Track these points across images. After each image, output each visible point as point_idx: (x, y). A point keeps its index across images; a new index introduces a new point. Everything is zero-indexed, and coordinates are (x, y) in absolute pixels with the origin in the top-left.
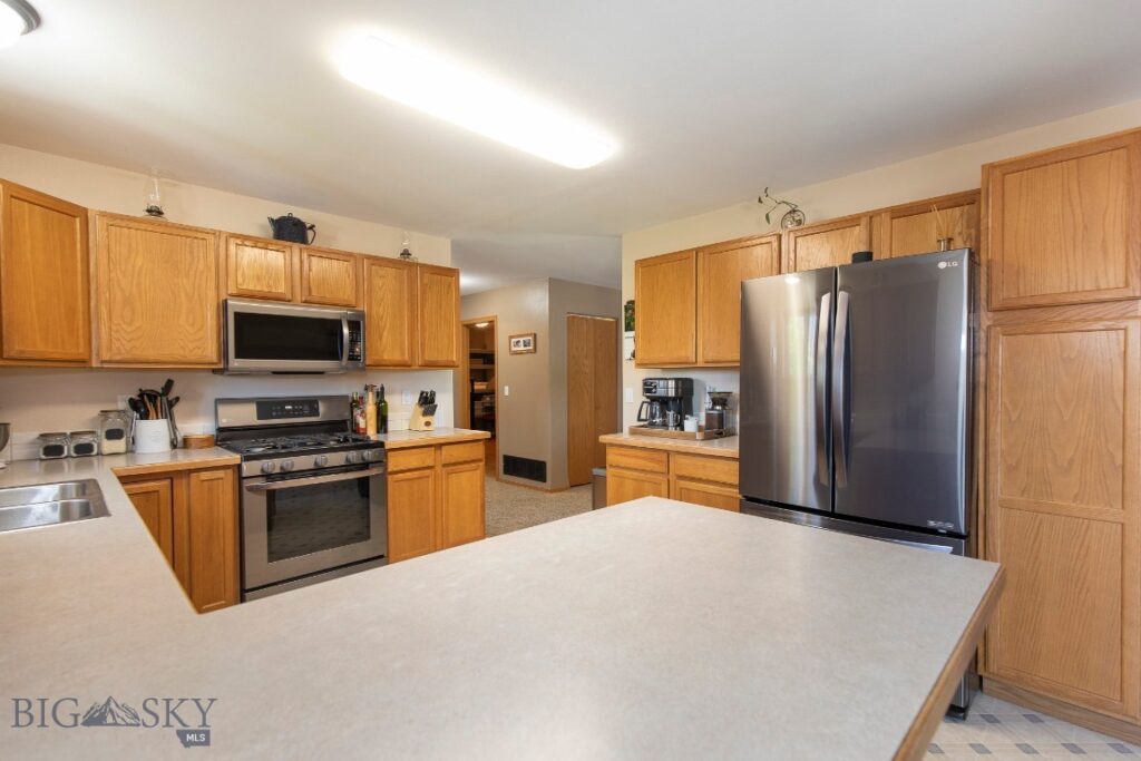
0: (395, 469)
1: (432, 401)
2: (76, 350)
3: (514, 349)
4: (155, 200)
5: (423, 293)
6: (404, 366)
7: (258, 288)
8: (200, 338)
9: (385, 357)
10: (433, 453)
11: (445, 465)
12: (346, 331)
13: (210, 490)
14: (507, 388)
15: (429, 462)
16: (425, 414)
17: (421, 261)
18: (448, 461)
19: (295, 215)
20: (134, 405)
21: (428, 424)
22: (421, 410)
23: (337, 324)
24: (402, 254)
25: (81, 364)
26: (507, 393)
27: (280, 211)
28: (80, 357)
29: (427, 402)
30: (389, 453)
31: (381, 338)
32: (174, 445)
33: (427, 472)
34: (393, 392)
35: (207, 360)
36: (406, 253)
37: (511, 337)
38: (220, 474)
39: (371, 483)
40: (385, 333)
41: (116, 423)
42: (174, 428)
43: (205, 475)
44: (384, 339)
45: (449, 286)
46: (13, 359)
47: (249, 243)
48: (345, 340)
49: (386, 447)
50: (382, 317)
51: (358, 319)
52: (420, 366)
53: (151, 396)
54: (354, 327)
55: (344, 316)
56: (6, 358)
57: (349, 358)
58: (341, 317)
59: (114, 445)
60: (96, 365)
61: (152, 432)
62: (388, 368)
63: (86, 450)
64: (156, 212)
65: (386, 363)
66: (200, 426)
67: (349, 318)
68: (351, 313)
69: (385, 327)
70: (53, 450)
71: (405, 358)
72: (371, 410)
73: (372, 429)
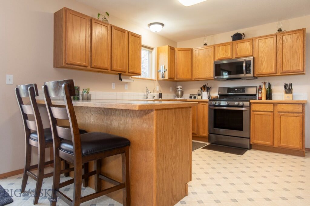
0: (255, 110)
1: (290, 88)
2: (189, 77)
6: (273, 75)
7: (223, 57)
8: (210, 72)
10: (272, 107)
11: (279, 112)
12: (244, 65)
13: (203, 107)
15: (270, 109)
16: (286, 94)
20: (201, 88)
21: (288, 97)
24: (278, 31)
25: (190, 80)
28: (189, 78)
30: (253, 104)
31: (262, 64)
32: (208, 98)
33: (270, 113)
35: (211, 77)
36: (280, 30)
38: (205, 104)
39: (244, 113)
40: (264, 63)
41: (199, 93)
42: (209, 94)
43: (202, 103)
44: (264, 65)
46: (178, 79)
47: (221, 45)
48: (244, 68)
49: (250, 102)
50: (263, 57)
51: (250, 60)
52: (281, 73)
53: (204, 86)
54: (248, 63)
55: (245, 60)
56: (177, 79)
57: (246, 73)
58: (243, 60)
59: (199, 97)
60: (193, 80)
61: (205, 96)
62: (266, 75)
63: (195, 98)
64: (206, 44)
65: (264, 73)
66: (215, 94)
67: (247, 60)
68: (248, 59)
69: (264, 61)
70: (191, 97)
71: (273, 71)
72: (264, 91)
73: (263, 98)
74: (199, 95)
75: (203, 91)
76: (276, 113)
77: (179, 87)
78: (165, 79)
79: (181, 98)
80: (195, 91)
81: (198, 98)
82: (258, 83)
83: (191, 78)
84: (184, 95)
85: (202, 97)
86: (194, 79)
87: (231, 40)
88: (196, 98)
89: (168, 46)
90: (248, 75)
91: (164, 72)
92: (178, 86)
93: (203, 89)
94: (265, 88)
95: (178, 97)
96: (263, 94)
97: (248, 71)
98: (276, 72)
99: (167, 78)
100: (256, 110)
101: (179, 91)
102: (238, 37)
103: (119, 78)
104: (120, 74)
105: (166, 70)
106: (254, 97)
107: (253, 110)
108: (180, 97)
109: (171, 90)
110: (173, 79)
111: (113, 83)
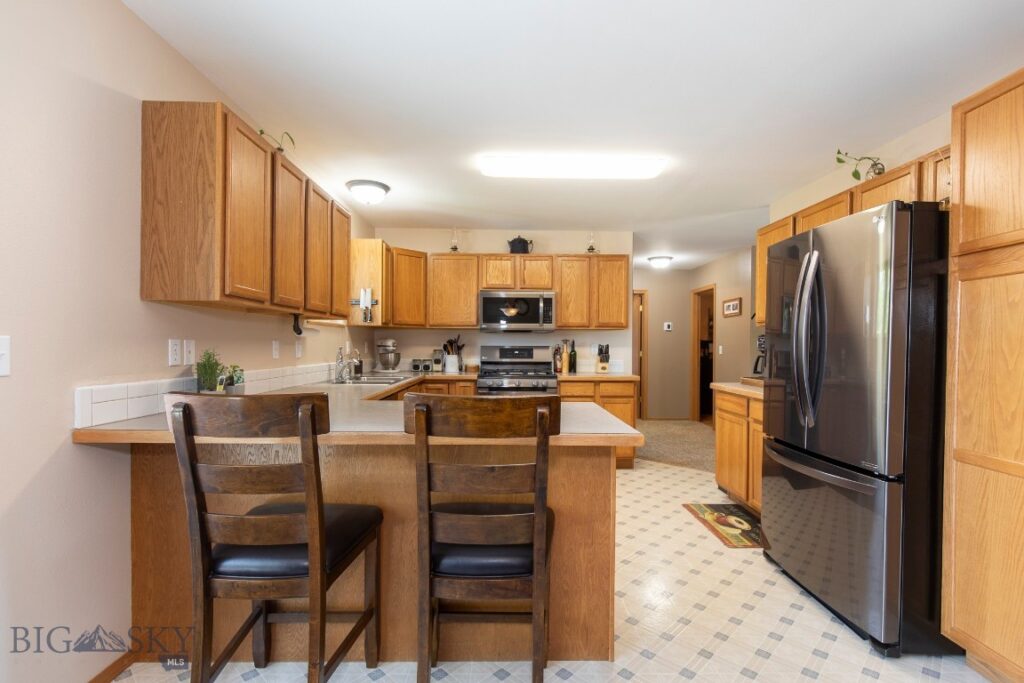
0: (565, 395)
1: (607, 352)
2: (420, 320)
3: (726, 313)
4: (455, 242)
5: (599, 275)
6: (584, 328)
7: (498, 282)
8: (467, 312)
9: (571, 321)
10: (592, 388)
11: (602, 397)
12: (541, 305)
13: (464, 392)
14: (721, 347)
15: (590, 392)
16: (601, 361)
17: (602, 253)
18: (606, 394)
19: (522, 237)
20: (445, 347)
21: (604, 368)
22: (599, 358)
23: (536, 301)
24: (589, 250)
25: (421, 326)
26: (721, 352)
27: (513, 235)
29: (604, 354)
30: (562, 384)
31: (567, 308)
32: (461, 369)
34: (583, 345)
35: (472, 324)
36: (591, 249)
37: (725, 302)
38: (468, 384)
40: (571, 305)
41: (438, 356)
42: (460, 360)
43: (462, 384)
44: (570, 308)
45: (620, 268)
46: (395, 324)
47: (493, 258)
48: (541, 311)
49: (559, 379)
50: (569, 295)
51: (551, 296)
52: (595, 326)
53: (451, 343)
54: (548, 302)
55: (541, 295)
57: (545, 322)
58: (538, 297)
59: (438, 367)
60: (428, 327)
61: (452, 361)
62: (572, 328)
63: (427, 368)
64: (455, 249)
65: (571, 325)
66: (474, 360)
67: (545, 296)
68: (547, 294)
69: (570, 302)
70: (416, 367)
71: (585, 321)
72: (565, 356)
73: (565, 369)
74: (437, 362)
75: (449, 354)
76: (598, 399)
77: (391, 343)
78: (372, 324)
79: (393, 369)
80: (424, 353)
81: (435, 369)
82: (553, 342)
83: (422, 323)
84: (401, 361)
85: (444, 365)
86: (431, 326)
87: (506, 249)
88: (431, 370)
89: (383, 242)
90: (547, 326)
91: (370, 308)
92: (386, 338)
93: (449, 348)
94: (567, 352)
95: (387, 369)
96: (564, 364)
97: (548, 319)
98: (589, 323)
99: (378, 322)
100: (568, 394)
101: (388, 352)
102: (520, 246)
103: (294, 326)
104: (296, 317)
105: (377, 302)
107: (562, 395)
108: (390, 366)
111: (274, 343)
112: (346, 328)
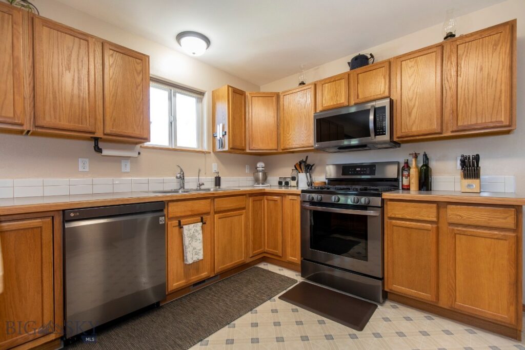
0: (393, 216)
2: (273, 145)
4: (301, 78)
6: (434, 136)
7: (332, 104)
8: (308, 135)
9: (415, 129)
10: (435, 210)
11: (451, 224)
12: (371, 116)
13: (293, 204)
16: (468, 177)
20: (296, 167)
21: (470, 186)
22: (463, 174)
24: (445, 38)
28: (274, 148)
29: (470, 168)
30: (386, 203)
31: (410, 114)
32: (309, 184)
33: (429, 226)
34: (443, 158)
35: (310, 145)
36: (450, 35)
38: (295, 197)
39: (370, 222)
41: (294, 175)
42: (309, 177)
44: (413, 114)
46: (252, 150)
47: (327, 81)
48: (371, 125)
49: (383, 197)
50: (412, 98)
51: (384, 105)
52: (452, 132)
53: (300, 163)
54: (379, 111)
55: (372, 106)
56: (250, 150)
57: (376, 135)
58: (369, 108)
59: (293, 183)
60: (281, 151)
61: (303, 178)
62: (418, 138)
63: (287, 183)
64: (303, 83)
65: (415, 134)
67: (377, 106)
68: (379, 104)
69: (414, 106)
70: (280, 183)
71: (435, 127)
72: (414, 172)
73: (414, 186)
74: (293, 179)
75: (299, 172)
76: (444, 227)
77: (260, 165)
78: (224, 150)
79: (263, 184)
80: (287, 172)
81: (292, 185)
82: (401, 155)
83: (276, 148)
84: (269, 178)
85: (298, 182)
86: (283, 150)
88: (289, 185)
89: (229, 86)
90: (380, 138)
91: (221, 136)
92: (256, 163)
93: (299, 168)
94: (417, 166)
95: (259, 184)
96: (413, 179)
97: (379, 131)
98: (442, 129)
99: (226, 148)
100: (397, 216)
101: (259, 171)
102: (360, 63)
103: (95, 147)
104: (96, 140)
105: (225, 132)
106: (394, 183)
107: (389, 215)
108: (261, 182)
109: (247, 171)
110: (244, 150)
111: (80, 159)
112: (212, 153)
